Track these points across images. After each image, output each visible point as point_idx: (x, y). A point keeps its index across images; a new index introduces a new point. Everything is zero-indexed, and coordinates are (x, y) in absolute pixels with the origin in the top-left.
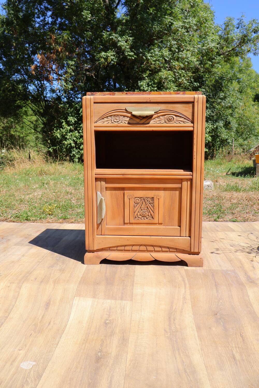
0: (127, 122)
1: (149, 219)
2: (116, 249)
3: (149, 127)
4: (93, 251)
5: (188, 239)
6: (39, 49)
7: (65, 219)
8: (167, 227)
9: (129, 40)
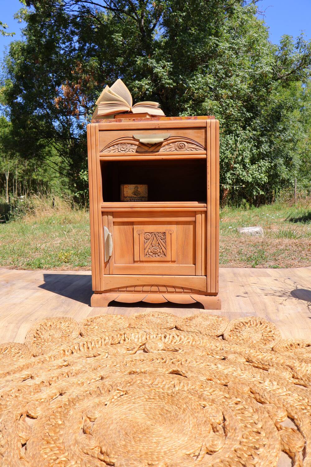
0: (134, 151)
1: (160, 256)
2: (125, 289)
3: (159, 155)
4: (100, 293)
5: (204, 278)
6: (63, 78)
7: (82, 267)
8: (181, 265)
9: (167, 66)
